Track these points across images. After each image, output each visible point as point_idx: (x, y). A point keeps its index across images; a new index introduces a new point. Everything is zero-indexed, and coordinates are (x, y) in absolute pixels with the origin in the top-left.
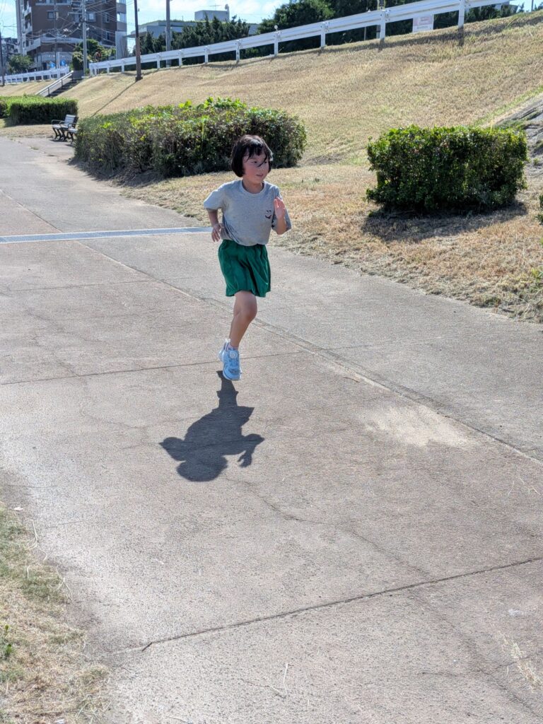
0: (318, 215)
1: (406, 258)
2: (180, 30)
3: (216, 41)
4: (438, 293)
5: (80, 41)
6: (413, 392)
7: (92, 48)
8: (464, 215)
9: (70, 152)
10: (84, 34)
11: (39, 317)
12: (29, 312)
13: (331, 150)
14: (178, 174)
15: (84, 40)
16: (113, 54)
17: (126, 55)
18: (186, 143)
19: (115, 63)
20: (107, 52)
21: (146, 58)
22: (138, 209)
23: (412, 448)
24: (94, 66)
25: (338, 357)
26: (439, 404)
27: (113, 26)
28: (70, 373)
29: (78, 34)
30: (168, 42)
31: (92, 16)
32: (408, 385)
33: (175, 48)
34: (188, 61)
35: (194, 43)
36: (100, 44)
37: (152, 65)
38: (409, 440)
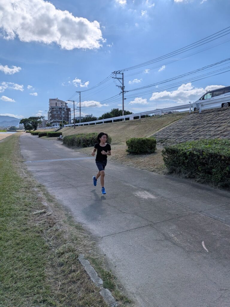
0: (116, 154)
1: (135, 163)
2: (82, 119)
3: (90, 121)
4: (143, 169)
5: (61, 121)
6: (142, 188)
7: (64, 122)
8: (146, 154)
9: (62, 143)
10: (63, 119)
11: (64, 176)
12: (61, 175)
13: (116, 142)
14: (86, 147)
15: (63, 120)
16: (68, 123)
17: (71, 123)
18: (88, 141)
19: (69, 125)
20: (67, 123)
21: (76, 124)
22: (78, 154)
23: (145, 199)
24: (65, 125)
25: (126, 182)
26: (148, 191)
27: (68, 118)
28: (73, 186)
29: (61, 119)
30: (80, 121)
31: (64, 116)
32: (142, 187)
33: (81, 122)
34: (85, 125)
35: (85, 121)
36: (66, 121)
37: (78, 125)
38: (144, 198)
